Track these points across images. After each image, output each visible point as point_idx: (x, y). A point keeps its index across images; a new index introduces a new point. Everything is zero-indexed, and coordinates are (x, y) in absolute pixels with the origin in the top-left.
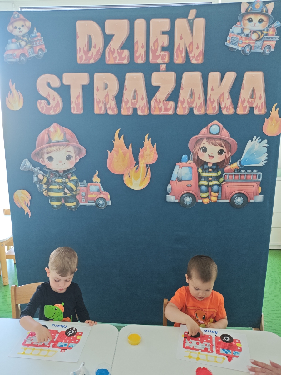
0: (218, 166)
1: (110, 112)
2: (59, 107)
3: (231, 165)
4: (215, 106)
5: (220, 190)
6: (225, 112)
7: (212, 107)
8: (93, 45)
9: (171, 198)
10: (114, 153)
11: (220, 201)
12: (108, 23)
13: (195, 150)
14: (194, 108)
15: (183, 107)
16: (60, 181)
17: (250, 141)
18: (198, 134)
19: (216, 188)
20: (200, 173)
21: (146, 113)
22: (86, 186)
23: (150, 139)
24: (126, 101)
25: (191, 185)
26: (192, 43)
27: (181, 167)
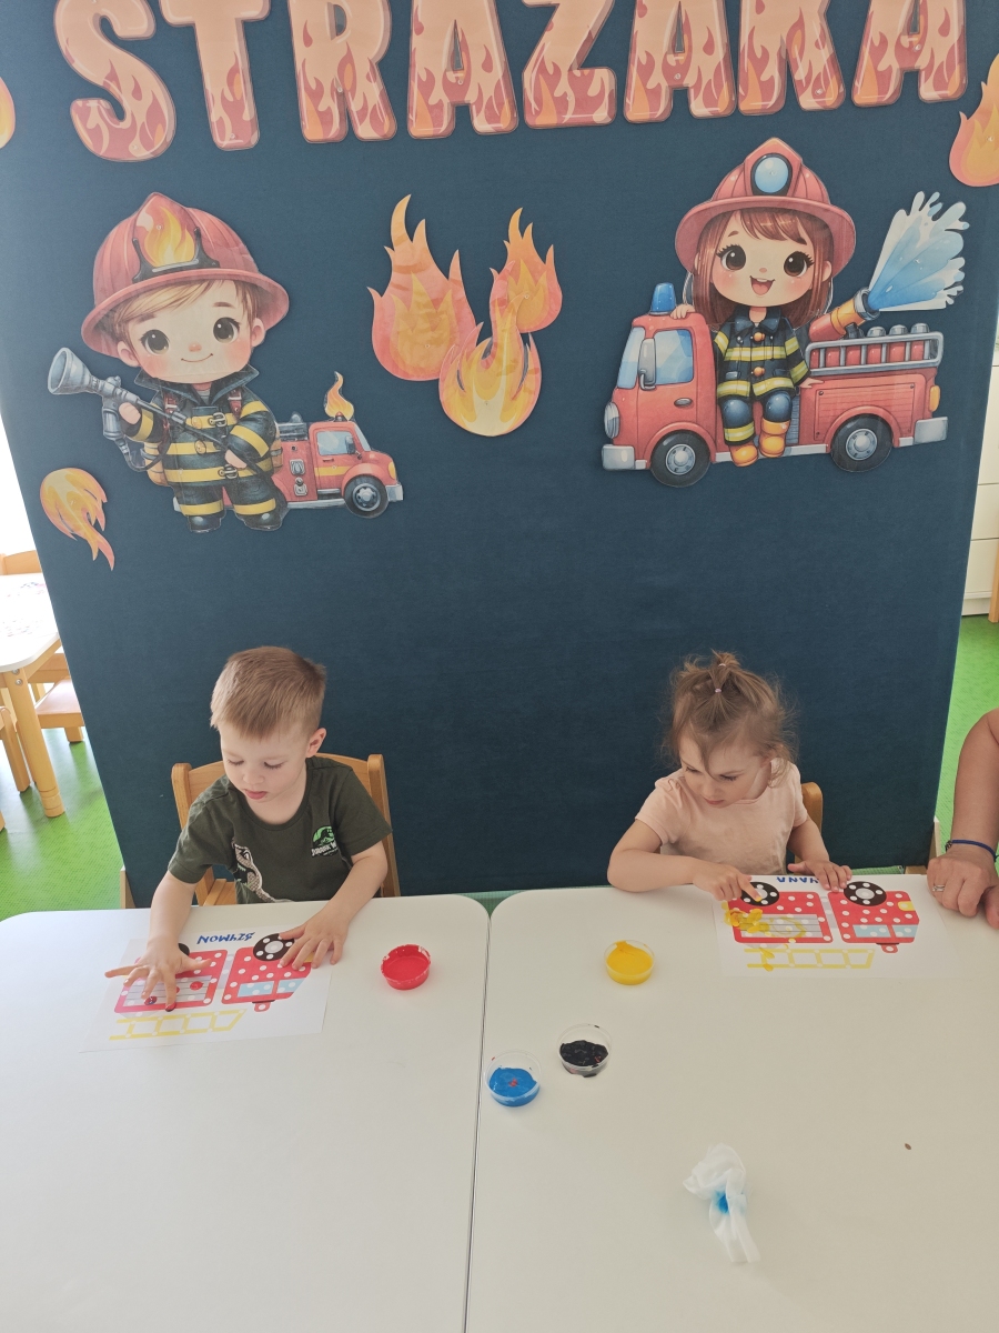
0: (785, 320)
1: (365, 131)
2: (164, 126)
3: (834, 312)
4: (772, 78)
5: (796, 408)
6: (807, 101)
7: (761, 83)
9: (620, 456)
10: (395, 298)
11: (797, 451)
13: (700, 261)
14: (692, 92)
15: (647, 91)
16: (202, 422)
17: (901, 213)
18: (708, 197)
19: (779, 402)
20: (723, 351)
21: (506, 122)
22: (303, 436)
23: (529, 228)
24: (424, 78)
25: (691, 401)
27: (650, 335)
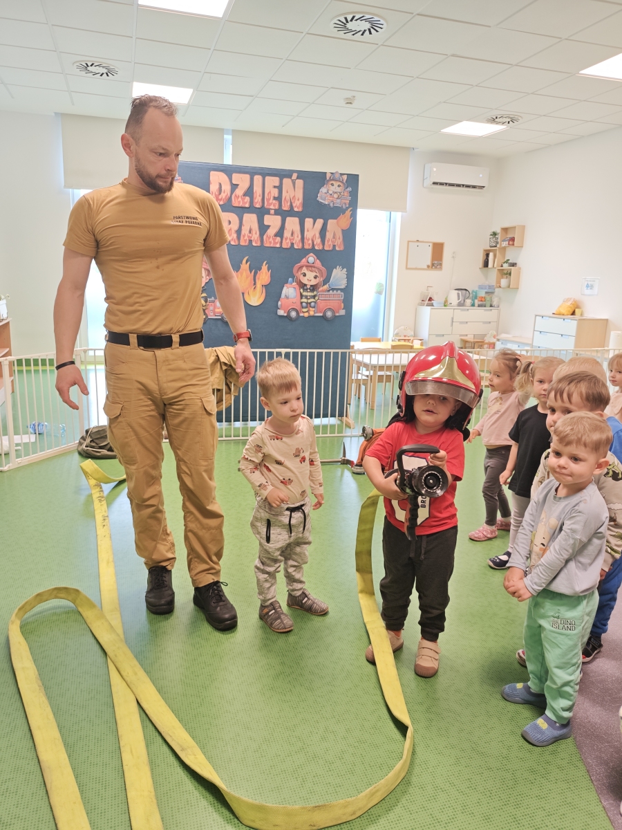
0: (314, 288)
1: (232, 243)
3: (323, 287)
4: (310, 243)
5: (316, 306)
6: (316, 247)
8: (223, 190)
9: (281, 312)
12: (234, 175)
13: (297, 275)
14: (294, 244)
15: (286, 242)
17: (335, 269)
18: (300, 263)
19: (313, 304)
20: (302, 293)
21: (259, 244)
22: (213, 302)
24: (244, 234)
25: (295, 302)
26: (294, 196)
27: (288, 288)
